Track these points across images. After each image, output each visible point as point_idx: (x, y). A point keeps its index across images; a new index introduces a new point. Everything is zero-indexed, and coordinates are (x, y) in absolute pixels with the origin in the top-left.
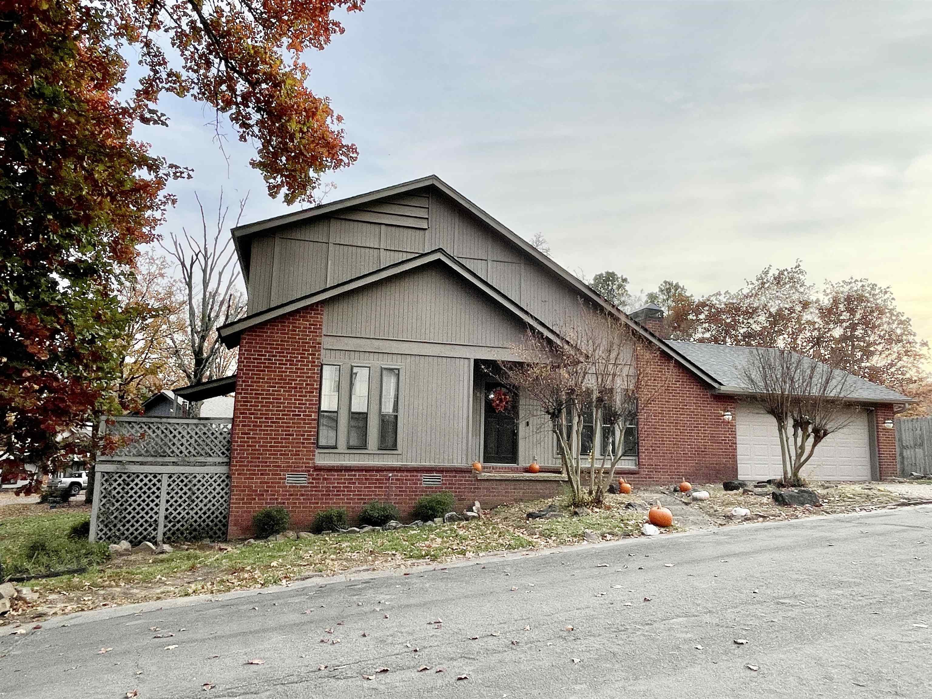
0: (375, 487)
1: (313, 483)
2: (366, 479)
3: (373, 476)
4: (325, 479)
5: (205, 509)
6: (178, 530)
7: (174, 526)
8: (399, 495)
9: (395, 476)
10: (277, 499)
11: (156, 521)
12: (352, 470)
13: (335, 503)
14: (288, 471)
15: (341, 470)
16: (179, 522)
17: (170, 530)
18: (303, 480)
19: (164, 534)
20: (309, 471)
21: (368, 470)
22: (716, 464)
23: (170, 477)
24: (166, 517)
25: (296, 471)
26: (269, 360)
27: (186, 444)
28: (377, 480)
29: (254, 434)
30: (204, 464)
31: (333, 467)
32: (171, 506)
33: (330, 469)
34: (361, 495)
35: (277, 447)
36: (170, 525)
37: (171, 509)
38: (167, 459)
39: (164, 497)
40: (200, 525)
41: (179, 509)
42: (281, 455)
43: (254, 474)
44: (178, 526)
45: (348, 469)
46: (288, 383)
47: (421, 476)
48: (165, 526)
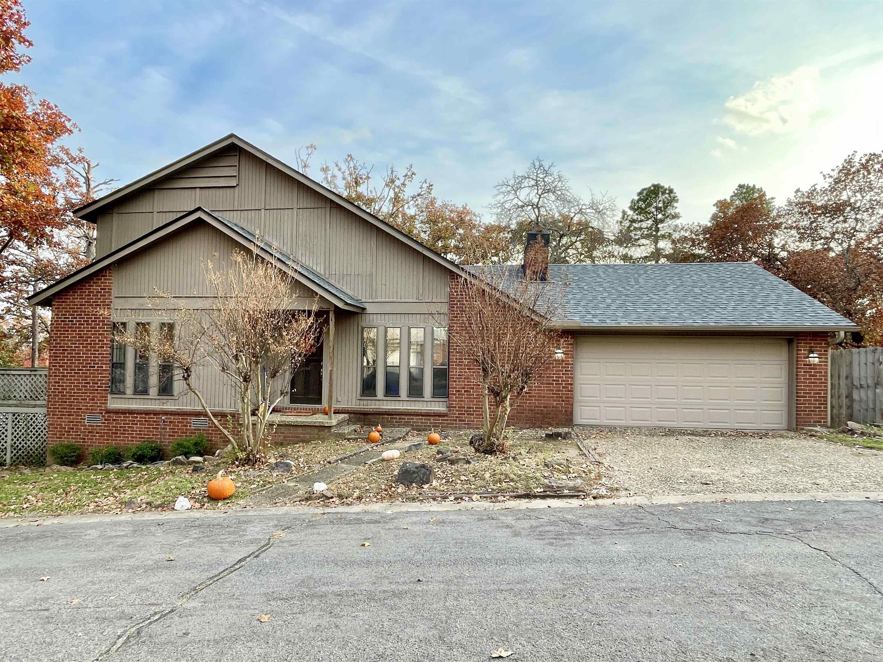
0: (153, 428)
1: (104, 423)
2: (146, 421)
3: (151, 418)
4: (114, 420)
5: (36, 440)
6: (20, 455)
7: (17, 452)
8: (172, 436)
9: (168, 418)
10: (80, 435)
11: (6, 448)
12: (134, 413)
13: (122, 440)
14: (87, 413)
15: (126, 413)
16: (20, 449)
17: (15, 455)
18: (99, 421)
19: (12, 458)
20: (102, 413)
21: (147, 413)
22: (544, 407)
23: (14, 415)
24: (12, 446)
25: (93, 413)
26: (72, 321)
27: (24, 390)
28: (154, 421)
29: (62, 383)
30: (35, 406)
31: (119, 410)
32: (15, 437)
33: (117, 412)
34: (141, 434)
35: (79, 393)
36: (15, 452)
37: (15, 439)
38: (10, 402)
39: (10, 431)
40: (34, 453)
41: (20, 440)
42: (82, 399)
43: (63, 415)
44: (20, 452)
45: (131, 412)
46: (85, 341)
47: (190, 419)
48: (12, 452)
